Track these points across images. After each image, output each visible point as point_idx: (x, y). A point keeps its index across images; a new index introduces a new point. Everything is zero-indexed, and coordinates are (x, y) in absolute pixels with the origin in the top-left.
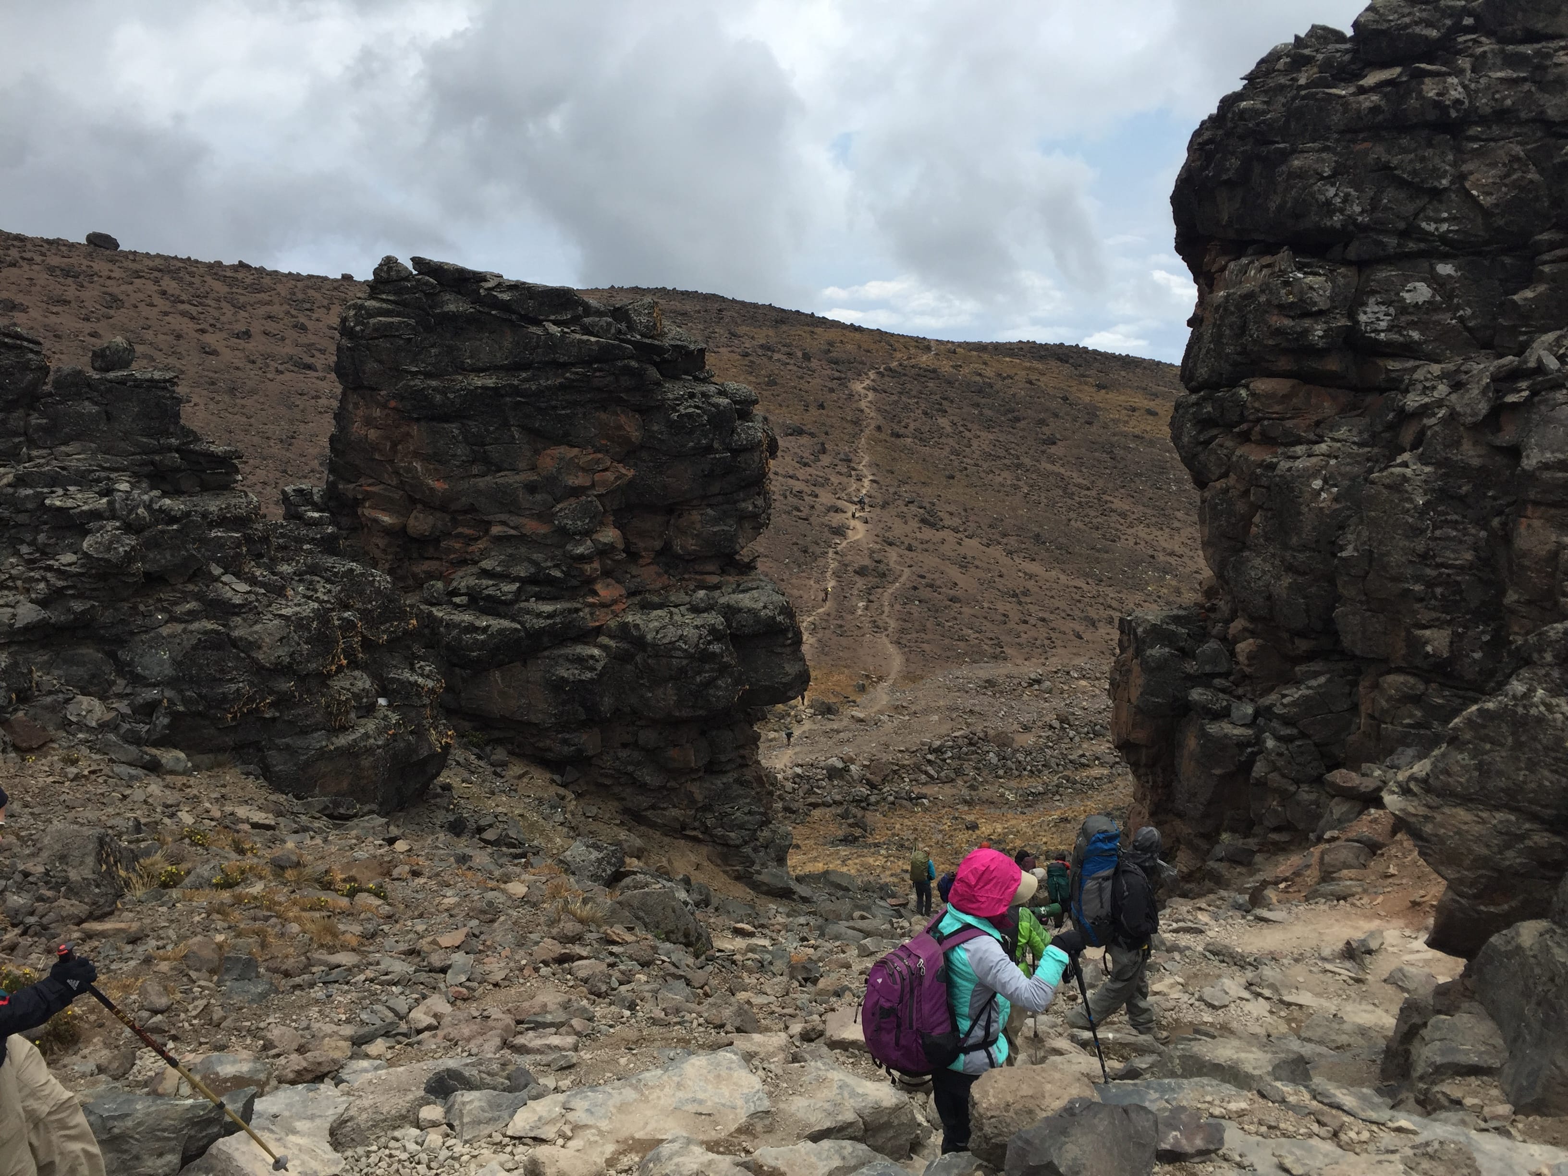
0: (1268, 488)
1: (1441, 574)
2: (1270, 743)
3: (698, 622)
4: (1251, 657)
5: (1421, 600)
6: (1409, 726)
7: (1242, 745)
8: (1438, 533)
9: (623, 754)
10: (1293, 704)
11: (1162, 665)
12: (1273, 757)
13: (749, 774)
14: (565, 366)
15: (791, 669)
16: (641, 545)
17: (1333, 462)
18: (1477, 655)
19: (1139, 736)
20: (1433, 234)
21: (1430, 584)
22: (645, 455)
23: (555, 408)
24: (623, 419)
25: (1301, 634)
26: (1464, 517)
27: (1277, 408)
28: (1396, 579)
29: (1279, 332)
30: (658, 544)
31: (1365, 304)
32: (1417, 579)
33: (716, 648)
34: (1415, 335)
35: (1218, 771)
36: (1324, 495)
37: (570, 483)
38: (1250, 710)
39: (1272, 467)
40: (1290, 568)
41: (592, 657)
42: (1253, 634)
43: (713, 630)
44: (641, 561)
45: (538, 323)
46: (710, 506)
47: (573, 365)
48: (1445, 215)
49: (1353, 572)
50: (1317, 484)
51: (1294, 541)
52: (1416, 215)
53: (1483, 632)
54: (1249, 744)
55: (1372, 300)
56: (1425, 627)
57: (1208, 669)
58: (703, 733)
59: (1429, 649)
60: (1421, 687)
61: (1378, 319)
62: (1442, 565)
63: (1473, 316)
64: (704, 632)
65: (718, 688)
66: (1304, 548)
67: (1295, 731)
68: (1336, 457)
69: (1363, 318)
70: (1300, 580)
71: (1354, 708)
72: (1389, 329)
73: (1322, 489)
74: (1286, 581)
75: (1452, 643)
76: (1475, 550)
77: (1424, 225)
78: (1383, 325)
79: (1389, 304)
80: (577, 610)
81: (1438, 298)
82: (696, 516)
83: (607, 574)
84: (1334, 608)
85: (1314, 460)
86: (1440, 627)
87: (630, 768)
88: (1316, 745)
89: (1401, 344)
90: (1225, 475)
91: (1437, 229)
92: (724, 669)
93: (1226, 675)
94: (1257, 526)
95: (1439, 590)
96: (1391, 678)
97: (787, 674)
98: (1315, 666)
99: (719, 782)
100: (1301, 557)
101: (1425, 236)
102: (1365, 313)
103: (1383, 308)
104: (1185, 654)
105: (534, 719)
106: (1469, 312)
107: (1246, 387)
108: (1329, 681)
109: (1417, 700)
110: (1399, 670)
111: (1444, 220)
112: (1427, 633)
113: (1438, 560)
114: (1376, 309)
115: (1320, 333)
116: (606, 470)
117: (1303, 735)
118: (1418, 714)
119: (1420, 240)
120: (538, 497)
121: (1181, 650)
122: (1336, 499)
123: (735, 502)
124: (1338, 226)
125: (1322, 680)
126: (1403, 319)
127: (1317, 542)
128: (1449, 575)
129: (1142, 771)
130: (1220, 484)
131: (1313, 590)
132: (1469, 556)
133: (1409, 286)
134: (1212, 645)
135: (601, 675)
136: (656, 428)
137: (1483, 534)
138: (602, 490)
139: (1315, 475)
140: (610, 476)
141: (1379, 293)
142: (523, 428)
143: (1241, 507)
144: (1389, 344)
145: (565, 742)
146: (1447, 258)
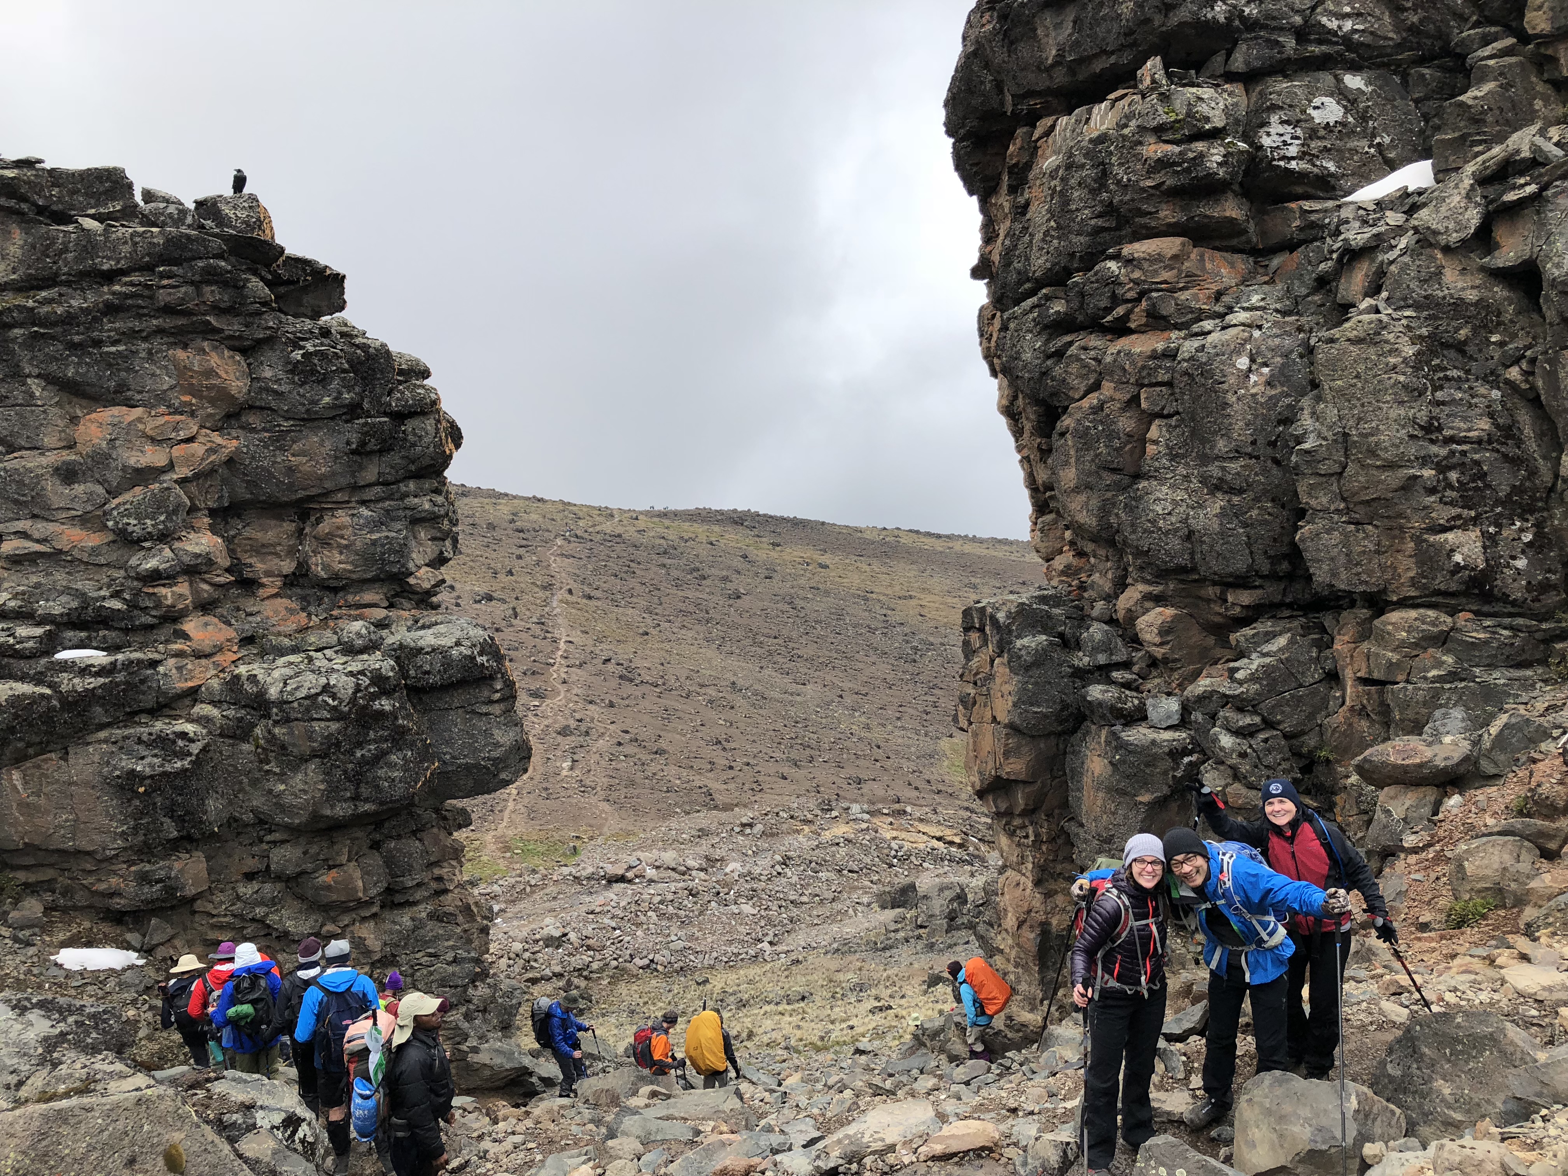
0: (1169, 384)
1: (1452, 453)
2: (1226, 741)
3: (355, 666)
4: (1165, 631)
5: (1432, 491)
6: (1439, 679)
7: (1176, 754)
8: (1439, 395)
9: (247, 890)
10: (1253, 678)
11: (1040, 659)
12: (1234, 760)
13: (450, 902)
14: (110, 277)
15: (504, 737)
16: (260, 566)
17: (1257, 333)
18: (1521, 563)
19: (1015, 769)
20: (1335, 34)
21: (1442, 468)
22: (254, 420)
23: (98, 343)
24: (214, 360)
25: (1240, 582)
26: (1468, 372)
27: (1166, 275)
28: (1391, 466)
29: (1163, 164)
30: (288, 566)
31: (1265, 124)
32: (1424, 461)
33: (385, 704)
34: (1331, 166)
35: (1145, 798)
36: (1253, 378)
37: (132, 462)
38: (1172, 705)
39: (1170, 355)
40: (1218, 487)
41: (183, 735)
42: (1159, 600)
43: (378, 678)
44: (261, 592)
45: (63, 218)
46: (363, 503)
47: (123, 272)
48: (1347, 9)
49: (1323, 468)
50: (1243, 362)
51: (1221, 445)
52: (1313, 8)
53: (1522, 530)
54: (1185, 752)
55: (1274, 119)
56: (1445, 529)
57: (1102, 659)
58: (376, 846)
59: (1458, 558)
60: (1449, 620)
61: (1285, 143)
62: (1451, 440)
63: (1392, 146)
64: (365, 681)
65: (392, 766)
66: (1238, 453)
67: (1257, 719)
68: (1260, 327)
69: (1266, 141)
70: (1236, 499)
71: (1333, 677)
72: (1301, 156)
73: (1250, 370)
74: (1217, 504)
75: (1485, 547)
76: (1491, 415)
77: (1324, 20)
78: (1293, 151)
79: (1296, 124)
80: (154, 664)
81: (1351, 119)
82: (342, 517)
83: (205, 607)
84: (1296, 528)
85: (1232, 332)
86: (1464, 527)
87: (259, 911)
88: (1286, 736)
89: (1317, 175)
90: (1096, 387)
91: (1340, 27)
92: (399, 738)
93: (1126, 665)
94: (1156, 442)
95: (1453, 476)
96: (1394, 616)
97: (497, 745)
98: (1264, 626)
99: (405, 919)
100: (1234, 466)
101: (1326, 36)
102: (1268, 134)
103: (1289, 129)
104: (1069, 643)
105: (84, 844)
106: (1387, 140)
107: (1116, 257)
108: (1292, 642)
109: (1442, 640)
110: (1404, 603)
111: (1347, 16)
112: (1450, 536)
113: (1447, 433)
114: (1281, 129)
115: (1219, 159)
116: (190, 440)
117: (1268, 724)
118: (1449, 659)
119: (1320, 42)
120: (79, 489)
121: (1061, 635)
122: (1269, 384)
123: (406, 495)
124: (1222, 19)
125: (1282, 641)
126: (1315, 145)
127: (1254, 443)
128: (1464, 453)
130: (1093, 399)
131: (1254, 513)
132: (1485, 424)
133: (1317, 101)
134: (1096, 631)
135: (198, 762)
136: (268, 373)
137: (1496, 394)
138: (183, 472)
139: (1238, 351)
140: (198, 449)
141: (1282, 108)
142: (50, 380)
143: (1126, 423)
144: (1302, 175)
145: (144, 878)
146: (1354, 68)
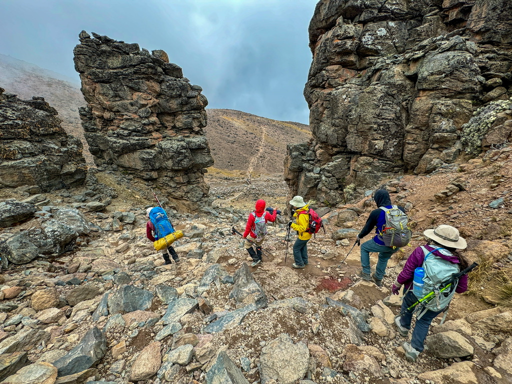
0: (329, 101)
1: (383, 122)
2: (324, 178)
3: (178, 144)
4: (320, 155)
5: (375, 130)
6: (367, 172)
7: (316, 179)
8: (384, 107)
9: (165, 178)
10: (331, 166)
11: (296, 157)
12: (324, 182)
13: (200, 185)
14: (134, 66)
15: (208, 159)
16: (167, 124)
17: (350, 90)
18: (392, 149)
19: (290, 177)
20: (389, 10)
21: (379, 125)
22: (162, 96)
23: (133, 79)
24: (153, 84)
25: (335, 146)
26: (393, 102)
27: (334, 75)
28: (367, 124)
29: (337, 45)
30: (172, 125)
31: (364, 35)
32: (375, 123)
33: (183, 151)
34: (380, 47)
35: (309, 186)
36: (346, 100)
37: (141, 103)
38: (319, 169)
39: (330, 94)
40: (333, 125)
41: (151, 152)
42: (321, 148)
43: (182, 146)
44: (168, 129)
45: (128, 54)
46: (184, 114)
47: (136, 65)
48: (395, 2)
49: (354, 123)
50: (344, 96)
51: (336, 116)
52: (385, 2)
53: (394, 142)
54: (318, 179)
55: (367, 34)
56: (376, 140)
57: (308, 158)
58: (187, 174)
59: (377, 147)
60: (372, 160)
61: (368, 40)
62: (384, 119)
63: (398, 43)
64: (180, 146)
65: (184, 161)
66: (339, 118)
67: (331, 175)
68: (351, 88)
69: (363, 40)
70: (336, 128)
71: (349, 168)
72: (372, 44)
73: (346, 99)
74: (332, 129)
75: (384, 145)
76: (396, 114)
77: (387, 5)
78: (370, 43)
79: (372, 35)
80: (147, 140)
81: (388, 34)
82: (180, 116)
83: (157, 131)
84: (346, 136)
85: (344, 89)
86: (380, 140)
87: (167, 182)
88: (337, 179)
89: (375, 50)
90: (317, 101)
91: (391, 8)
92: (186, 157)
93: (313, 160)
94: (325, 114)
95: (382, 127)
96: (362, 158)
97: (206, 160)
98: (337, 156)
99: (191, 186)
100: (337, 121)
101: (387, 11)
102: (365, 38)
103: (370, 36)
104: (303, 154)
105: (137, 168)
106: (397, 40)
107: (325, 70)
108: (342, 160)
109: (369, 164)
110: (365, 155)
111: (394, 4)
112: (376, 141)
113: (383, 117)
114: (368, 37)
115: (350, 44)
116: (151, 99)
117: (334, 176)
118: (370, 168)
119: (385, 12)
120: (134, 107)
121: (302, 153)
122: (349, 102)
123: (192, 113)
124: (359, 5)
125: (340, 160)
126: (377, 41)
127: (343, 116)
128: (386, 122)
129: (291, 186)
130: (316, 103)
131: (340, 132)
132: (393, 116)
133: (380, 29)
134: (309, 153)
135: (154, 157)
136: (163, 87)
137: (399, 108)
138: (150, 105)
139: (344, 94)
140: (152, 101)
141: (369, 31)
142: (128, 86)
143: (321, 109)
144: (371, 49)
145: (147, 174)
146: (393, 20)
